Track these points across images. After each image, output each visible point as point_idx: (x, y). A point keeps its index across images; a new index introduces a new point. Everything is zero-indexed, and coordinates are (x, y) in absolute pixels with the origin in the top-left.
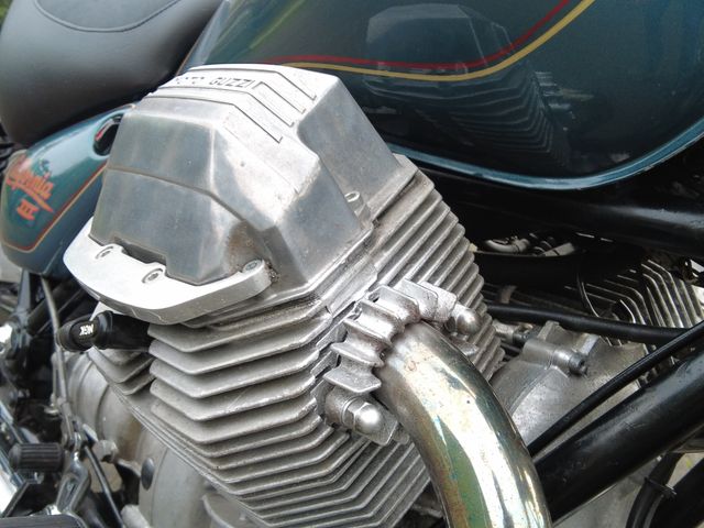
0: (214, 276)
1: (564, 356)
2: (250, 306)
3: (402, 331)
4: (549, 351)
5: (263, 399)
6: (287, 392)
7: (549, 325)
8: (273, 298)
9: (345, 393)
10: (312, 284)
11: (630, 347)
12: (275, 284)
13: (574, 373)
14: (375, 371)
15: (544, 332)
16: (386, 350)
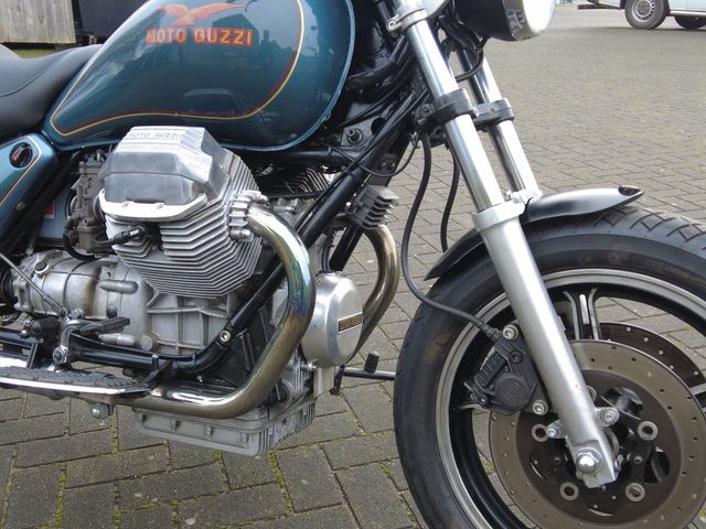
0: (189, 201)
1: (289, 208)
2: (202, 208)
3: (250, 204)
4: (284, 208)
5: (213, 236)
6: (220, 232)
7: (280, 199)
8: (209, 204)
9: (236, 228)
10: (220, 197)
11: (308, 201)
12: (209, 199)
13: (294, 213)
14: (244, 219)
15: (279, 203)
16: (246, 211)
